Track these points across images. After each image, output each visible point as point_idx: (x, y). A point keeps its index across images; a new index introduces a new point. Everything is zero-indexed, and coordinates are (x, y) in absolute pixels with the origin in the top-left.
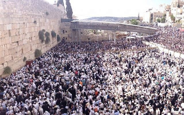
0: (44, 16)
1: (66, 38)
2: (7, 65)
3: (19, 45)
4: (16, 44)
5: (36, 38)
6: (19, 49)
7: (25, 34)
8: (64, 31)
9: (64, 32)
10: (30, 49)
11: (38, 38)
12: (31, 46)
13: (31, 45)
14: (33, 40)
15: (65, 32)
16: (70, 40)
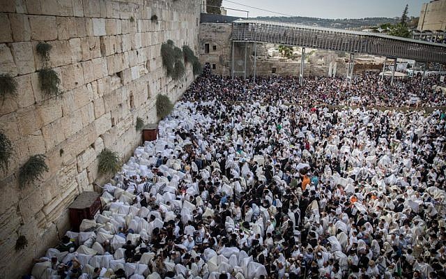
0: (168, 4)
1: (214, 65)
2: (102, 144)
3: (125, 82)
4: (118, 79)
5: (157, 63)
6: (124, 95)
7: (135, 51)
8: (207, 46)
9: (208, 51)
10: (147, 95)
11: (161, 64)
12: (148, 86)
13: (148, 82)
14: (151, 70)
15: (211, 48)
16: (224, 69)
